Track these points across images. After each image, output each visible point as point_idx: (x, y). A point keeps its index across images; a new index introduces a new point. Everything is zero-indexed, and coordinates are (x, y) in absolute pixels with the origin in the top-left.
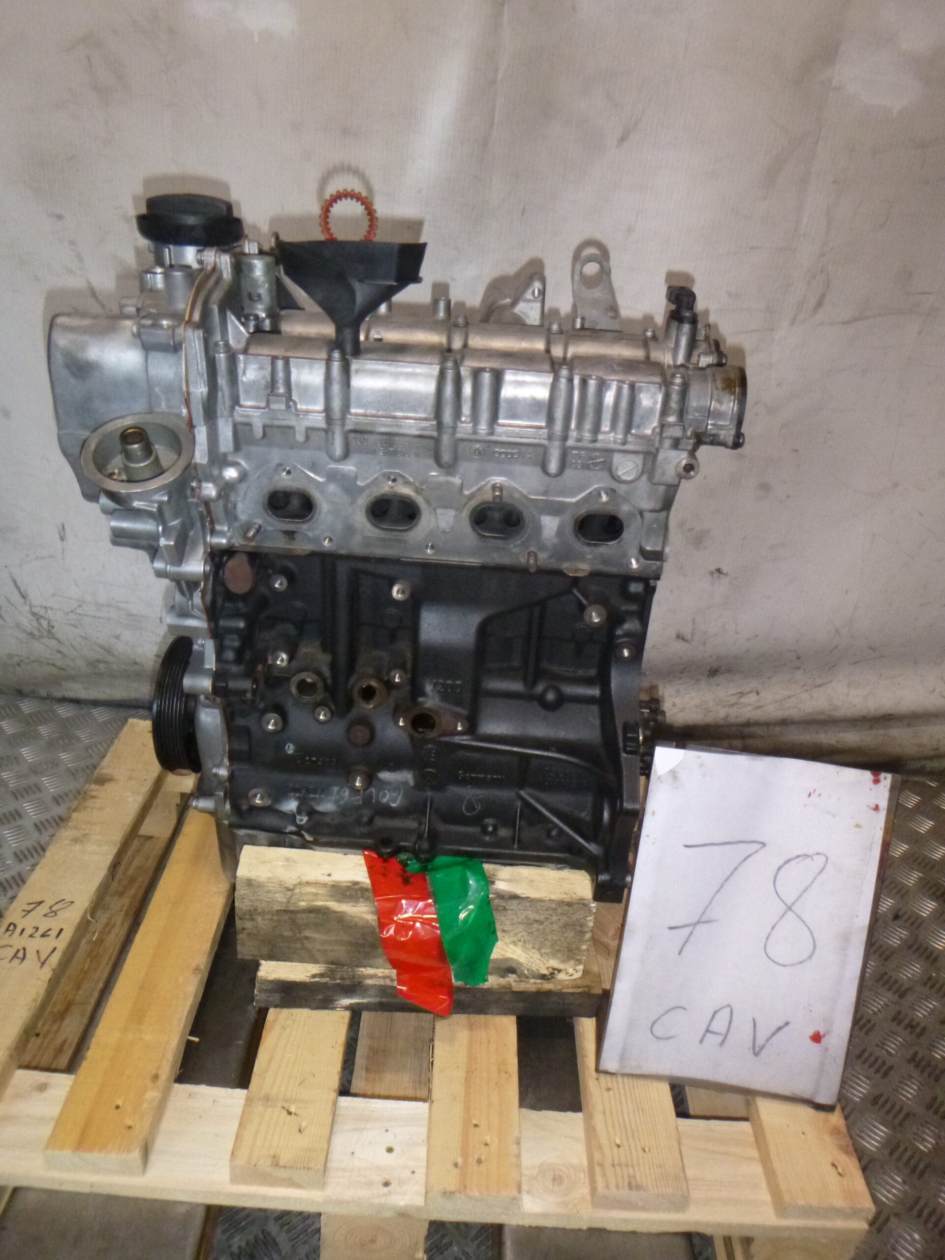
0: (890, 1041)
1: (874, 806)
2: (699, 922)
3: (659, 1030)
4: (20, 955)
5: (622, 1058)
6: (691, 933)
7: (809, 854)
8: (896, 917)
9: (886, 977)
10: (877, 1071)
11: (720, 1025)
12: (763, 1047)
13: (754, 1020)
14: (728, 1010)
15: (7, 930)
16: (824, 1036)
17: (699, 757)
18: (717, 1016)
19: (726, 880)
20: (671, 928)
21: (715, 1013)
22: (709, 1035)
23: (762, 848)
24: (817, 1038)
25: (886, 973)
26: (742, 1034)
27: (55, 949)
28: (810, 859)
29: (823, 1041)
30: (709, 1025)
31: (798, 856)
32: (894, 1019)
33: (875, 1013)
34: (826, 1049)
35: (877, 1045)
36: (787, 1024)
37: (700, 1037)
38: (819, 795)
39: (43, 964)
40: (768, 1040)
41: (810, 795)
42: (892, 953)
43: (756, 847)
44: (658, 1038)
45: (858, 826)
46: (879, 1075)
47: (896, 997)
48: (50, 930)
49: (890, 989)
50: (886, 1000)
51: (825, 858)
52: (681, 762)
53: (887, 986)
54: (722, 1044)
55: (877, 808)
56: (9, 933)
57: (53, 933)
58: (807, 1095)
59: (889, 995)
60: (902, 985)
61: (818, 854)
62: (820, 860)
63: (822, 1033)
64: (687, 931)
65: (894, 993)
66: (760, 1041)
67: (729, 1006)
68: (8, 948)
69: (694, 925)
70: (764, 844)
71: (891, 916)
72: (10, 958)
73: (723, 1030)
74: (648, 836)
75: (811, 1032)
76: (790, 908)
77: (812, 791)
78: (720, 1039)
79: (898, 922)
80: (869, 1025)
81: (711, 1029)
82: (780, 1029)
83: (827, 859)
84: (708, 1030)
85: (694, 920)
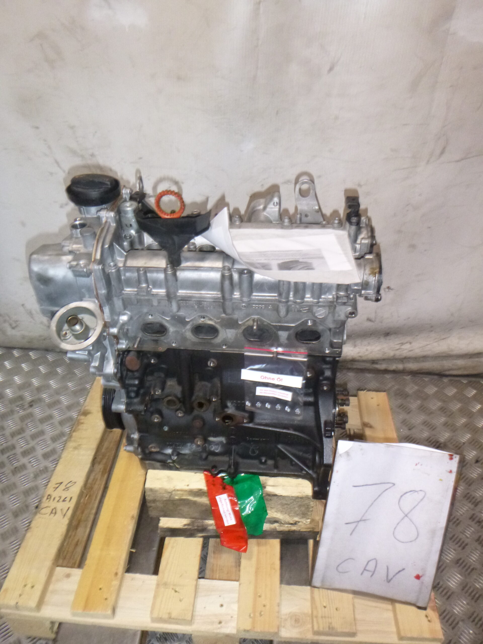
0: (467, 530)
1: (449, 471)
2: (360, 521)
3: (340, 569)
4: (54, 511)
5: (323, 581)
6: (356, 526)
7: (417, 490)
8: (477, 461)
9: (469, 495)
10: (460, 546)
11: (371, 566)
12: (392, 579)
13: (387, 566)
14: (374, 562)
15: (47, 499)
16: (421, 576)
17: (360, 446)
18: (370, 563)
19: (374, 501)
20: (347, 524)
21: (368, 562)
22: (365, 571)
23: (393, 486)
24: (418, 577)
25: (468, 493)
26: (381, 573)
27: (69, 508)
28: (417, 493)
29: (421, 579)
30: (366, 567)
31: (411, 491)
32: (470, 518)
33: (461, 515)
34: (422, 583)
35: (461, 532)
36: (404, 569)
37: (361, 572)
38: (421, 465)
39: (64, 515)
40: (394, 576)
41: (416, 465)
42: (473, 482)
43: (390, 485)
44: (340, 572)
45: (441, 480)
46: (460, 548)
47: (472, 506)
48: (66, 498)
49: (470, 502)
50: (467, 508)
52: (351, 448)
53: (469, 500)
54: (372, 576)
55: (451, 472)
56: (48, 500)
57: (68, 499)
58: (412, 601)
59: (470, 505)
60: (476, 499)
61: (421, 491)
62: (421, 494)
64: (354, 525)
65: (472, 504)
66: (390, 577)
67: (375, 559)
68: (48, 508)
69: (358, 522)
70: (394, 484)
71: (474, 461)
72: (49, 513)
73: (372, 570)
74: (334, 482)
75: (415, 575)
76: (406, 516)
77: (418, 463)
78: (371, 573)
79: (477, 464)
80: (458, 522)
81: (367, 568)
82: (400, 571)
83: (425, 494)
84: (365, 569)
85: (359, 520)
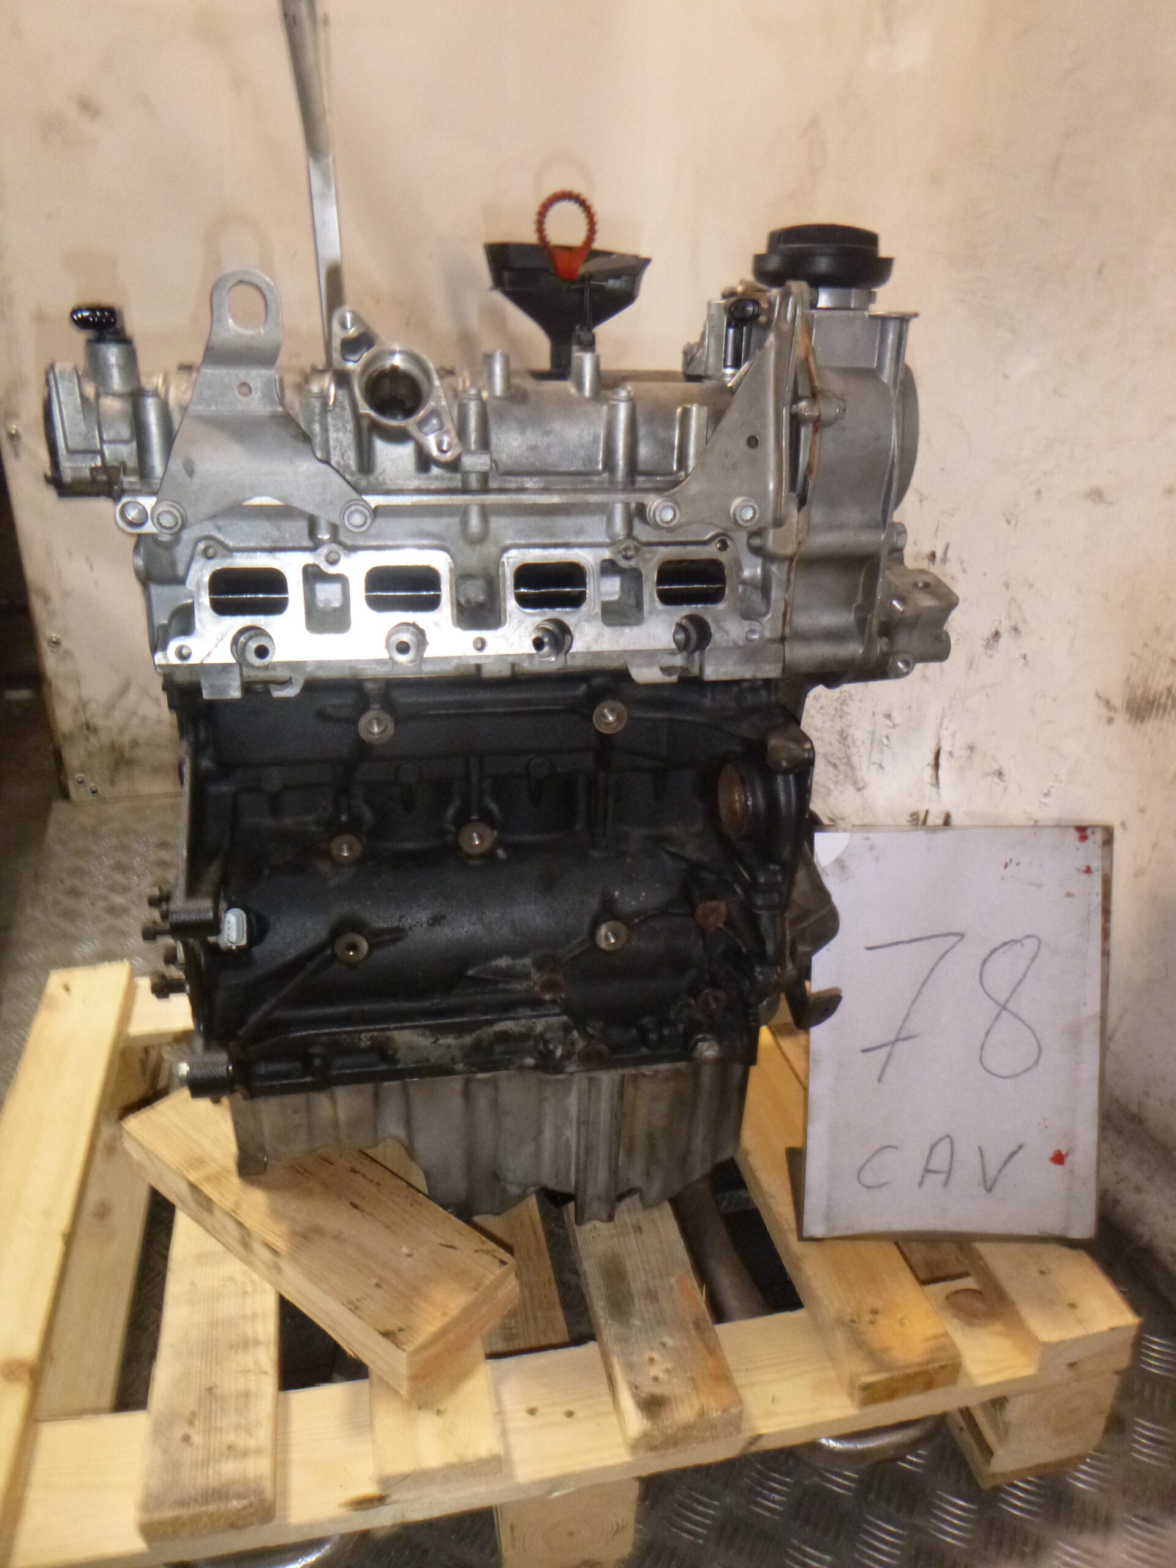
1: (1084, 868)
2: (897, 1040)
3: (868, 1178)
5: (829, 1218)
6: (890, 1055)
7: (1017, 937)
11: (940, 1161)
12: (996, 1180)
13: (980, 1148)
14: (946, 1144)
16: (1067, 1155)
17: (869, 838)
18: (937, 1150)
19: (924, 983)
20: (865, 1051)
21: (933, 1147)
22: (928, 1175)
23: (960, 940)
24: (1059, 1158)
26: (968, 1167)
28: (1019, 944)
29: (1068, 1161)
30: (927, 1163)
31: (1005, 944)
34: (1072, 1171)
36: (1021, 1147)
37: (918, 1179)
38: (1018, 864)
40: (1000, 1171)
41: (1006, 866)
43: (953, 940)
44: (868, 1187)
45: (1069, 895)
51: (1037, 942)
52: (847, 846)
54: (946, 1183)
55: (1088, 870)
58: (1057, 1231)
61: (1028, 937)
62: (1031, 944)
63: (1064, 1152)
64: (885, 1051)
66: (992, 1173)
67: (948, 1136)
69: (893, 1043)
70: (962, 936)
73: (945, 1166)
75: (1050, 1153)
76: (1004, 1007)
77: (1008, 860)
78: (943, 1177)
81: (930, 1168)
82: (1013, 1154)
83: (1040, 941)
84: (927, 1171)
85: (892, 1037)
